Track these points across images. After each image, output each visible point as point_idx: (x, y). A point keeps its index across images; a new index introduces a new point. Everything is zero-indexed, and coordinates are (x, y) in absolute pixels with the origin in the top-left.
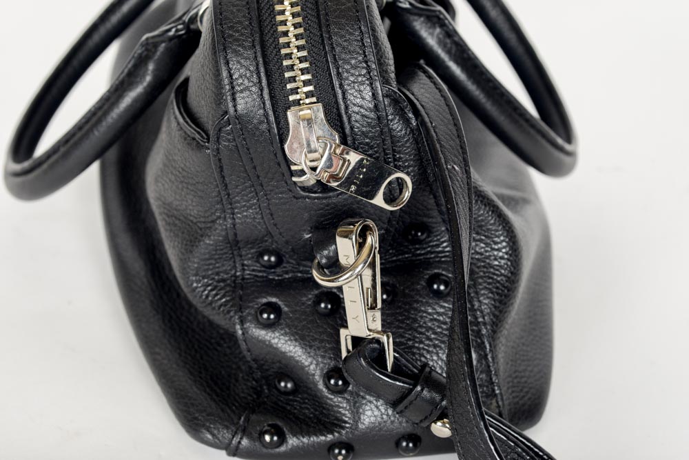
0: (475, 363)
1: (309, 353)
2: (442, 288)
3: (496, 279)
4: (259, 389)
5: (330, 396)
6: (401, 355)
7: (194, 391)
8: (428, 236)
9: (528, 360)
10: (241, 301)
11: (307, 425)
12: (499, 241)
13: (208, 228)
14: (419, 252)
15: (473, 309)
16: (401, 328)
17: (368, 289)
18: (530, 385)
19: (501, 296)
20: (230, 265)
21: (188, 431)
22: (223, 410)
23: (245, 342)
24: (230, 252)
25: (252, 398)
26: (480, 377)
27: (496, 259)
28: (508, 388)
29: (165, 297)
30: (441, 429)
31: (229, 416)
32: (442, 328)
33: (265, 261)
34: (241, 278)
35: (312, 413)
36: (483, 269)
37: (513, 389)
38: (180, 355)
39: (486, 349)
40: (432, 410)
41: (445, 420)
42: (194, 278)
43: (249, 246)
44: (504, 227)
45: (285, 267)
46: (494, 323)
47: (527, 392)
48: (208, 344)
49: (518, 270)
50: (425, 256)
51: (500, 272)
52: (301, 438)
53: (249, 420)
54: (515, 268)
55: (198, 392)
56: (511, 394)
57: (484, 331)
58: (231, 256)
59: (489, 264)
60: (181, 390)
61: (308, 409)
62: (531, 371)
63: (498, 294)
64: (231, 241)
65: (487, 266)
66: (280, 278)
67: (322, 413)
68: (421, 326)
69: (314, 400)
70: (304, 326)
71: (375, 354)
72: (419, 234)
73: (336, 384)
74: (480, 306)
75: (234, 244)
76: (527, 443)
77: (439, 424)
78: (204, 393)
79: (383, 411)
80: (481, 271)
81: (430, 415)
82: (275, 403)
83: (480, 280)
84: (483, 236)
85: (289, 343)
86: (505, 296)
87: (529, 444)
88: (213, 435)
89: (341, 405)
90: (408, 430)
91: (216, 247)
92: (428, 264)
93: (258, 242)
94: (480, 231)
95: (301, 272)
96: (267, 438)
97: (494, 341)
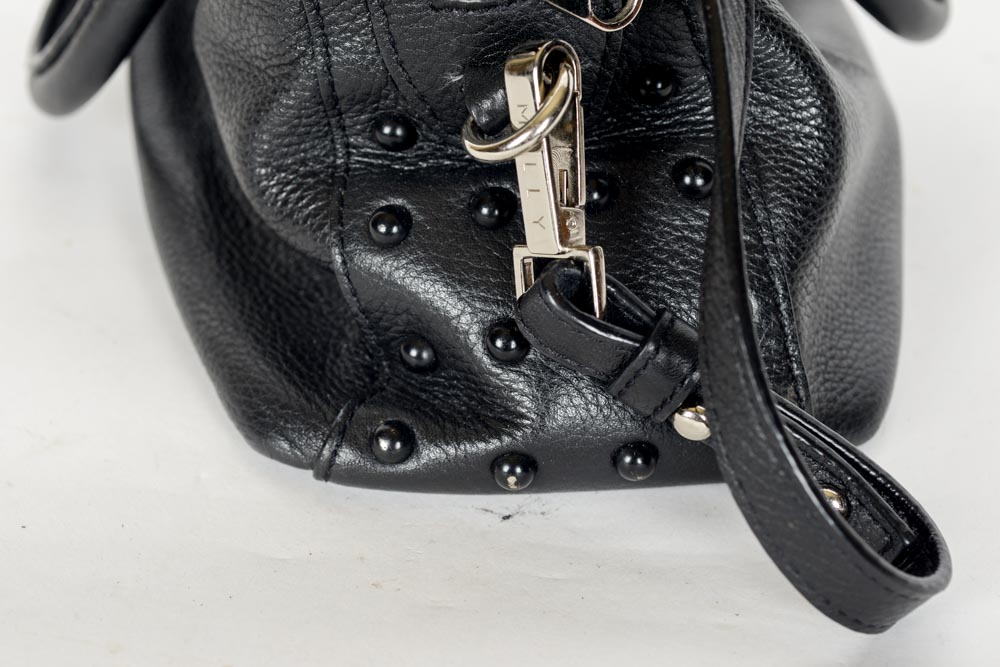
0: (756, 319)
1: (459, 293)
2: (699, 182)
3: (799, 174)
4: (375, 368)
5: (494, 370)
6: (620, 291)
7: (260, 368)
8: (675, 93)
9: (854, 331)
10: (342, 205)
11: (454, 422)
12: (804, 104)
13: (283, 75)
14: (658, 123)
15: (753, 222)
16: (625, 251)
17: (562, 171)
18: (859, 372)
19: (807, 203)
20: (325, 146)
21: (248, 437)
22: (308, 399)
23: (348, 277)
24: (325, 121)
25: (362, 383)
26: (766, 345)
27: (797, 139)
28: (817, 374)
29: (224, 226)
30: (691, 425)
31: (319, 408)
32: (698, 254)
33: (385, 135)
34: (343, 169)
35: (465, 404)
36: (774, 155)
37: (827, 376)
38: (242, 313)
39: (778, 293)
40: (675, 389)
41: (700, 408)
42: (263, 171)
43: (357, 107)
44: (813, 78)
45: (421, 148)
46: (792, 249)
47: (852, 384)
48: (292, 298)
49: (837, 160)
50: (670, 130)
51: (806, 161)
52: (445, 447)
53: (353, 414)
54: (832, 156)
55: (268, 370)
56: (822, 384)
57: (774, 263)
58: (326, 128)
59: (785, 146)
60: (238, 369)
61: (457, 396)
62: (860, 350)
63: (800, 199)
64: (324, 99)
65: (781, 148)
66: (412, 168)
67: (481, 402)
68: (660, 250)
69: (467, 379)
70: (450, 245)
71: (574, 287)
72: (659, 86)
73: (506, 347)
74: (769, 220)
75: (330, 104)
76: (847, 453)
77: (688, 414)
78: (277, 372)
79: (590, 397)
80: (770, 158)
81: (671, 397)
82: (402, 390)
83: (769, 174)
84: (775, 95)
85: (425, 276)
86: (814, 204)
87: (853, 457)
88: (291, 443)
89: (514, 386)
90: (634, 433)
91: (300, 110)
92: (675, 143)
93: (372, 99)
94: (770, 85)
95: (448, 157)
96: (384, 444)
97: (792, 282)
